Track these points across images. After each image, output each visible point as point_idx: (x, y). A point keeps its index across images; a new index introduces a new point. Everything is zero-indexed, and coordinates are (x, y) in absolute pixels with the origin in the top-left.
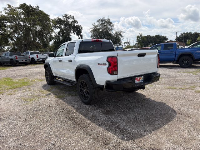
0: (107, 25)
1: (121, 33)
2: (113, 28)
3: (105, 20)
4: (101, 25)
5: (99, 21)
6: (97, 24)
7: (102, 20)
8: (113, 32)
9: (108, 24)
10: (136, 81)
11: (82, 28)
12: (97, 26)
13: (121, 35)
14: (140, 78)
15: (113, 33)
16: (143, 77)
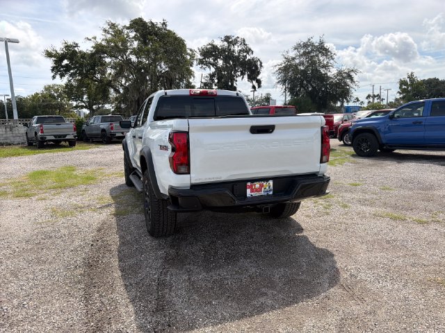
1: (352, 74)
2: (332, 61)
4: (302, 55)
5: (298, 47)
6: (292, 54)
7: (305, 45)
8: (331, 70)
9: (320, 52)
10: (248, 191)
12: (293, 59)
13: (351, 79)
14: (262, 186)
15: (332, 72)
16: (271, 182)
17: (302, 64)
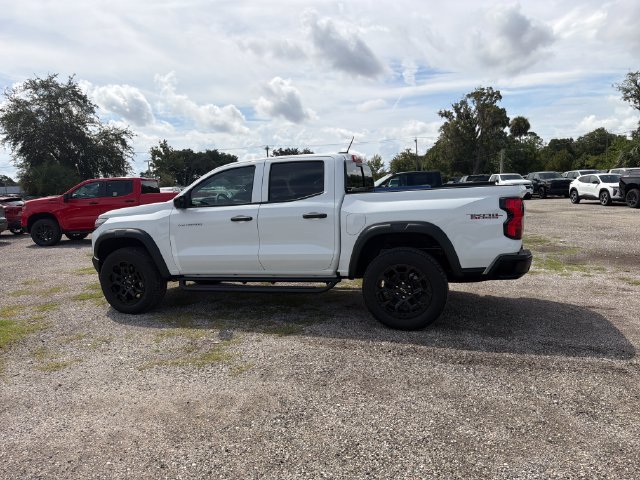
0: (65, 104)
1: (124, 137)
2: (92, 116)
3: (57, 86)
8: (89, 128)
9: (72, 100)
12: (27, 104)
13: (124, 143)
17: (39, 112)
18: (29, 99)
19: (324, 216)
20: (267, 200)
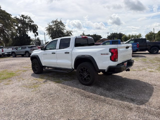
0: (60, 25)
1: (71, 32)
2: (65, 28)
3: (58, 21)
4: (55, 25)
5: (53, 22)
7: (55, 22)
8: (64, 31)
9: (61, 24)
11: (37, 27)
12: (52, 26)
13: (71, 34)
16: (127, 62)
17: (54, 28)
18: (52, 25)
19: (69, 53)
20: (58, 48)
